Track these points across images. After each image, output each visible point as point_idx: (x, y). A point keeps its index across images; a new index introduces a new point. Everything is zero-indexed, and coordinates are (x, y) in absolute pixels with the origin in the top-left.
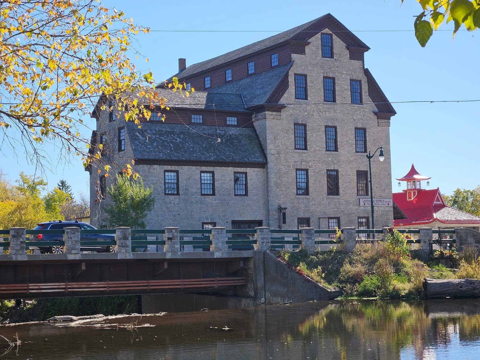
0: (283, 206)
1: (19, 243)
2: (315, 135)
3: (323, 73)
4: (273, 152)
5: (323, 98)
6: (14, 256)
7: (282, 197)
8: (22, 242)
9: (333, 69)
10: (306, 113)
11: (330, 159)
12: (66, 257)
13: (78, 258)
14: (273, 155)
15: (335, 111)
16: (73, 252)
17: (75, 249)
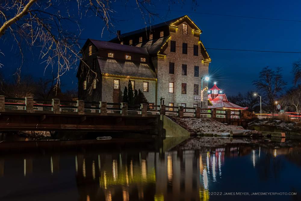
0: (163, 98)
1: (57, 106)
2: (177, 68)
3: (183, 41)
4: (160, 74)
5: (182, 52)
6: (54, 112)
7: (163, 93)
8: (58, 106)
9: (187, 40)
10: (175, 58)
11: (183, 79)
12: (78, 114)
13: (83, 114)
14: (160, 75)
15: (187, 58)
16: (81, 111)
17: (82, 110)
